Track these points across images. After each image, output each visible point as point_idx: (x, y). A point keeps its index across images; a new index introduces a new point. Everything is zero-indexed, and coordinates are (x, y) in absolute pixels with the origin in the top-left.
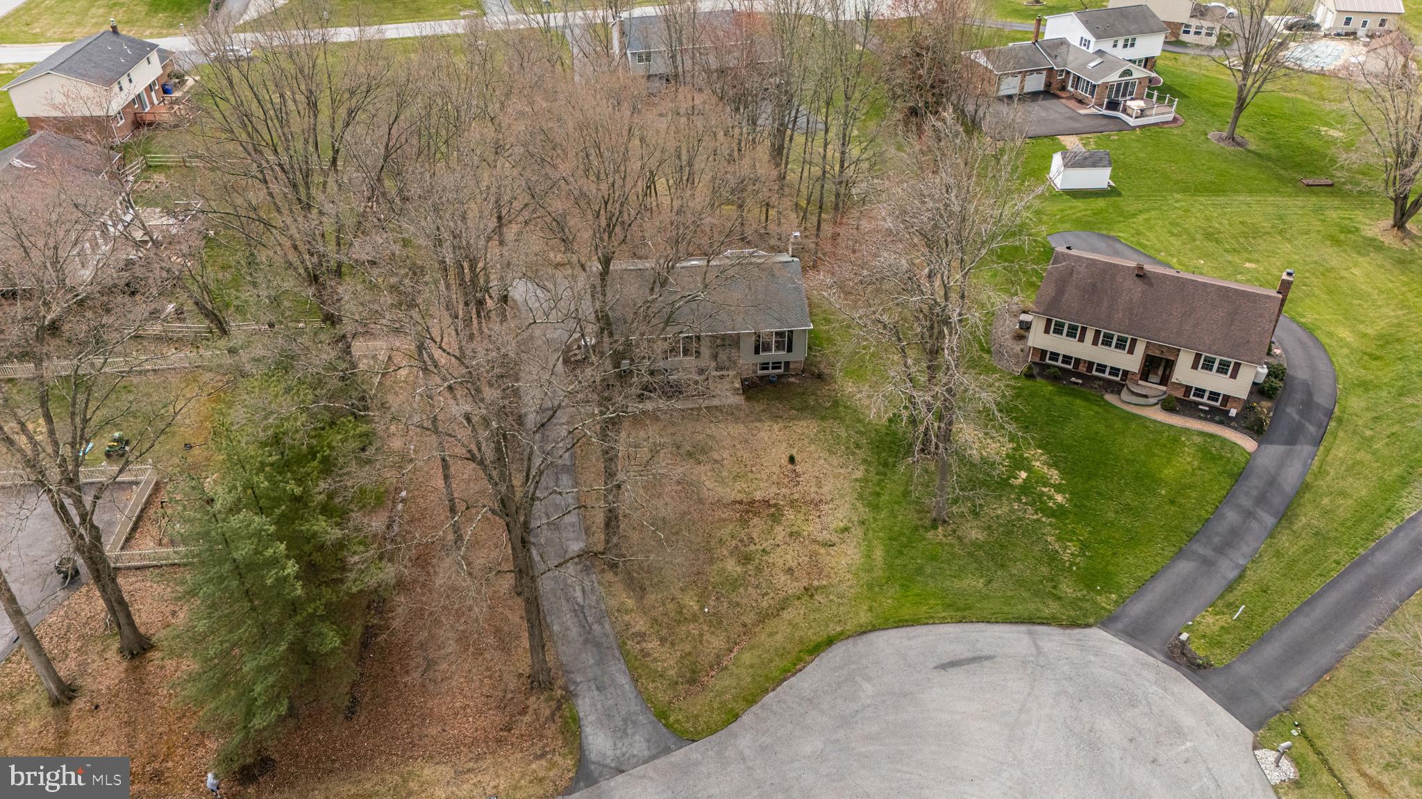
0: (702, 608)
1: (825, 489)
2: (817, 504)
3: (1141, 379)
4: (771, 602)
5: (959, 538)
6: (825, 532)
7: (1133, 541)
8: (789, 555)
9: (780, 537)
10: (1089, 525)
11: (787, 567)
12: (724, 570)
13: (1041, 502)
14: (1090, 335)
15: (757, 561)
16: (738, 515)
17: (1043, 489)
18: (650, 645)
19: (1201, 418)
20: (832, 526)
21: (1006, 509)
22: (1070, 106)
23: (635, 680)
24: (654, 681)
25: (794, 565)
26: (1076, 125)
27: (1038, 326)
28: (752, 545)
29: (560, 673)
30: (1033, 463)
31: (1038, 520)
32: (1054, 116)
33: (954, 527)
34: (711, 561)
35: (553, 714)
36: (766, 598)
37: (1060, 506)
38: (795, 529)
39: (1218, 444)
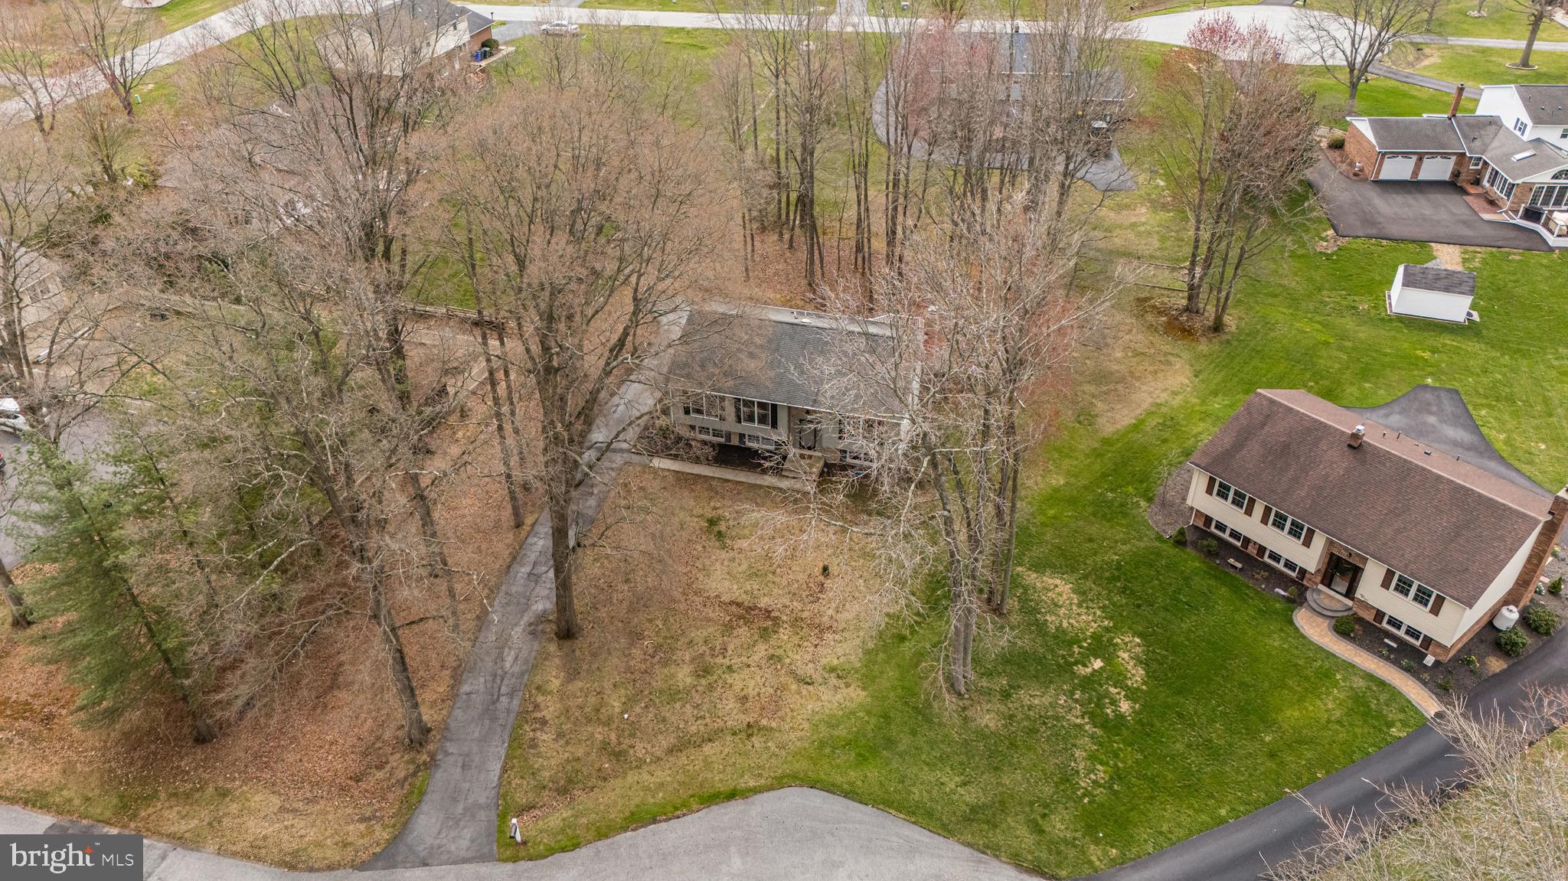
0: (623, 713)
1: (844, 616)
2: (822, 630)
3: (1322, 582)
4: (702, 728)
5: (966, 719)
6: (811, 665)
7: (1189, 788)
8: (752, 681)
9: (756, 658)
10: (1142, 751)
11: (743, 693)
12: (673, 676)
13: (1097, 705)
14: (1258, 510)
15: (715, 677)
16: (728, 618)
17: (1112, 689)
18: (545, 737)
19: (1381, 656)
20: (824, 661)
21: (1046, 700)
22: (1475, 207)
23: (504, 770)
24: (522, 777)
25: (751, 692)
26: (1468, 233)
27: (1199, 482)
28: (721, 657)
29: (438, 737)
30: (1120, 653)
31: (1080, 726)
32: (1443, 215)
33: (967, 703)
34: (665, 663)
35: (406, 778)
36: (699, 722)
37: (1121, 717)
38: (780, 652)
39: (1383, 697)
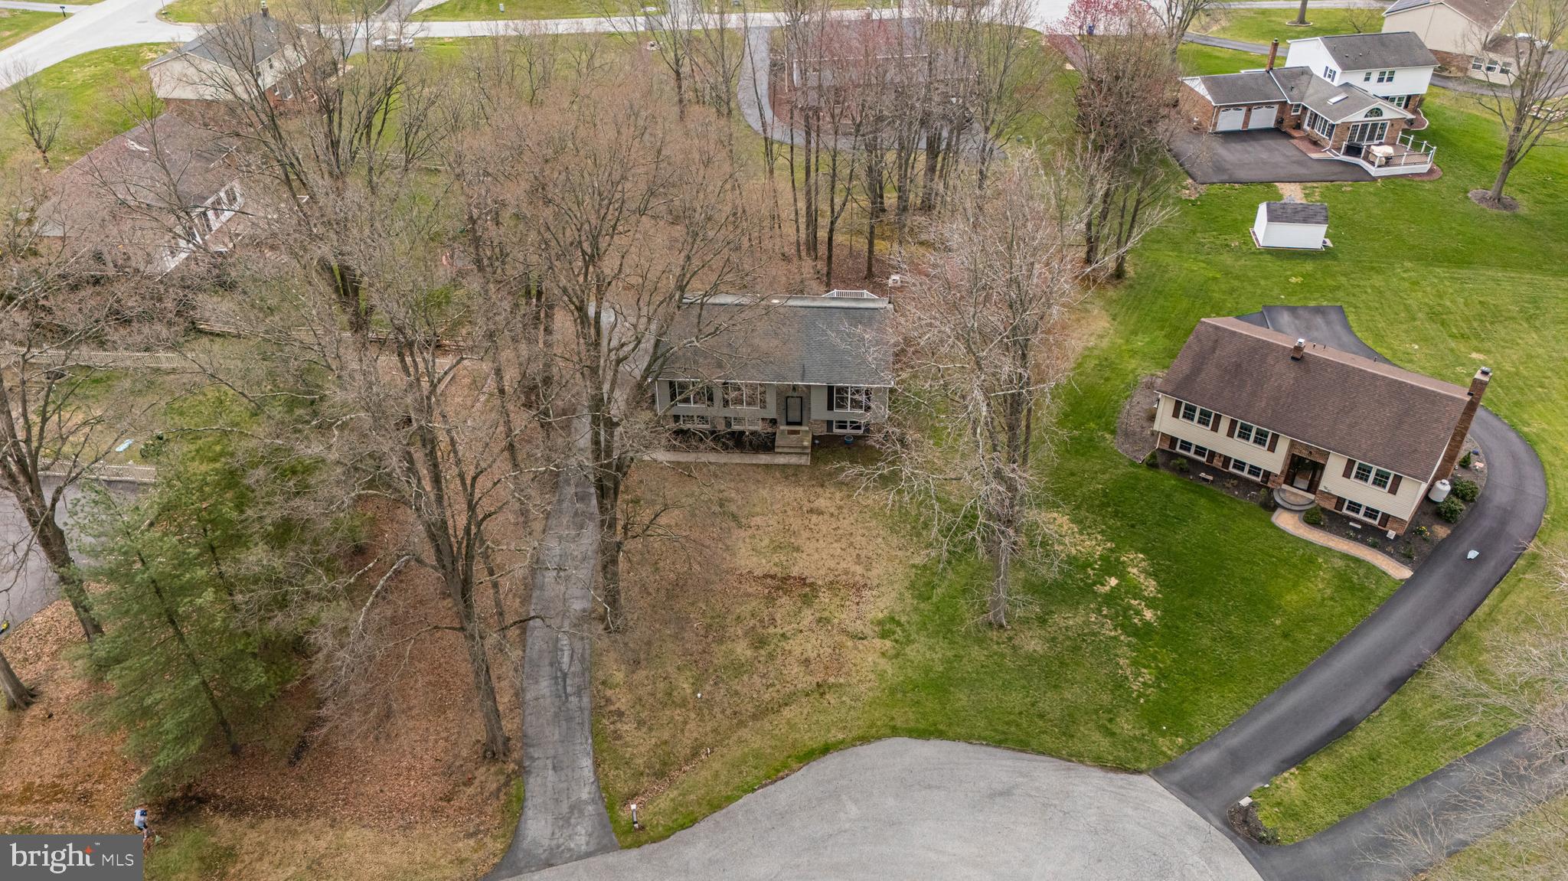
0: (695, 693)
1: (874, 573)
2: (858, 588)
3: (1285, 482)
4: (775, 694)
5: (1014, 647)
6: (858, 622)
7: (1224, 676)
8: (811, 644)
9: (805, 622)
10: (1176, 652)
11: (804, 657)
12: (732, 652)
13: (1125, 617)
14: (1224, 425)
15: (773, 646)
16: (767, 591)
17: (1132, 602)
18: (626, 727)
19: (1350, 538)
20: (870, 616)
21: (1079, 620)
22: (1302, 148)
23: (597, 765)
24: (617, 768)
25: (812, 655)
26: (1302, 171)
27: (1165, 409)
28: (772, 627)
29: (519, 745)
30: (1129, 569)
31: (1115, 638)
32: (1278, 158)
33: (1012, 633)
34: (721, 641)
35: (499, 790)
36: (771, 689)
37: (1147, 624)
38: (826, 614)
39: (1361, 572)
